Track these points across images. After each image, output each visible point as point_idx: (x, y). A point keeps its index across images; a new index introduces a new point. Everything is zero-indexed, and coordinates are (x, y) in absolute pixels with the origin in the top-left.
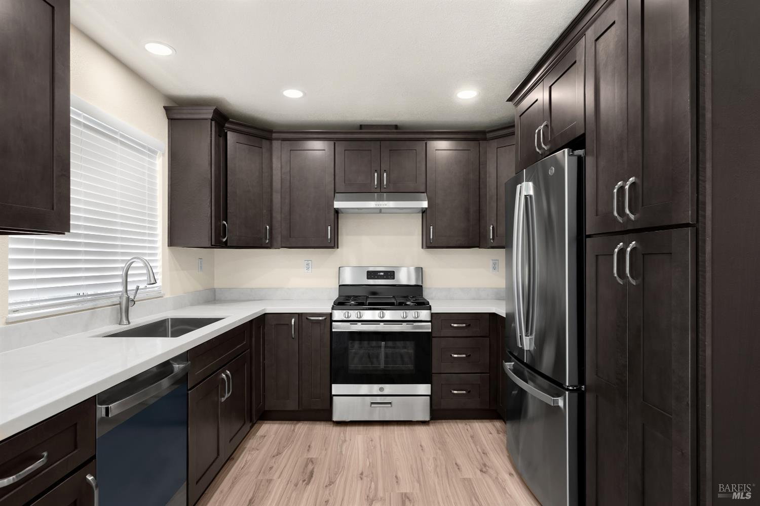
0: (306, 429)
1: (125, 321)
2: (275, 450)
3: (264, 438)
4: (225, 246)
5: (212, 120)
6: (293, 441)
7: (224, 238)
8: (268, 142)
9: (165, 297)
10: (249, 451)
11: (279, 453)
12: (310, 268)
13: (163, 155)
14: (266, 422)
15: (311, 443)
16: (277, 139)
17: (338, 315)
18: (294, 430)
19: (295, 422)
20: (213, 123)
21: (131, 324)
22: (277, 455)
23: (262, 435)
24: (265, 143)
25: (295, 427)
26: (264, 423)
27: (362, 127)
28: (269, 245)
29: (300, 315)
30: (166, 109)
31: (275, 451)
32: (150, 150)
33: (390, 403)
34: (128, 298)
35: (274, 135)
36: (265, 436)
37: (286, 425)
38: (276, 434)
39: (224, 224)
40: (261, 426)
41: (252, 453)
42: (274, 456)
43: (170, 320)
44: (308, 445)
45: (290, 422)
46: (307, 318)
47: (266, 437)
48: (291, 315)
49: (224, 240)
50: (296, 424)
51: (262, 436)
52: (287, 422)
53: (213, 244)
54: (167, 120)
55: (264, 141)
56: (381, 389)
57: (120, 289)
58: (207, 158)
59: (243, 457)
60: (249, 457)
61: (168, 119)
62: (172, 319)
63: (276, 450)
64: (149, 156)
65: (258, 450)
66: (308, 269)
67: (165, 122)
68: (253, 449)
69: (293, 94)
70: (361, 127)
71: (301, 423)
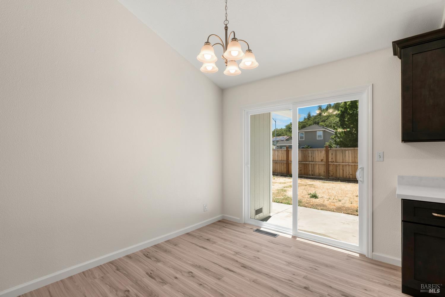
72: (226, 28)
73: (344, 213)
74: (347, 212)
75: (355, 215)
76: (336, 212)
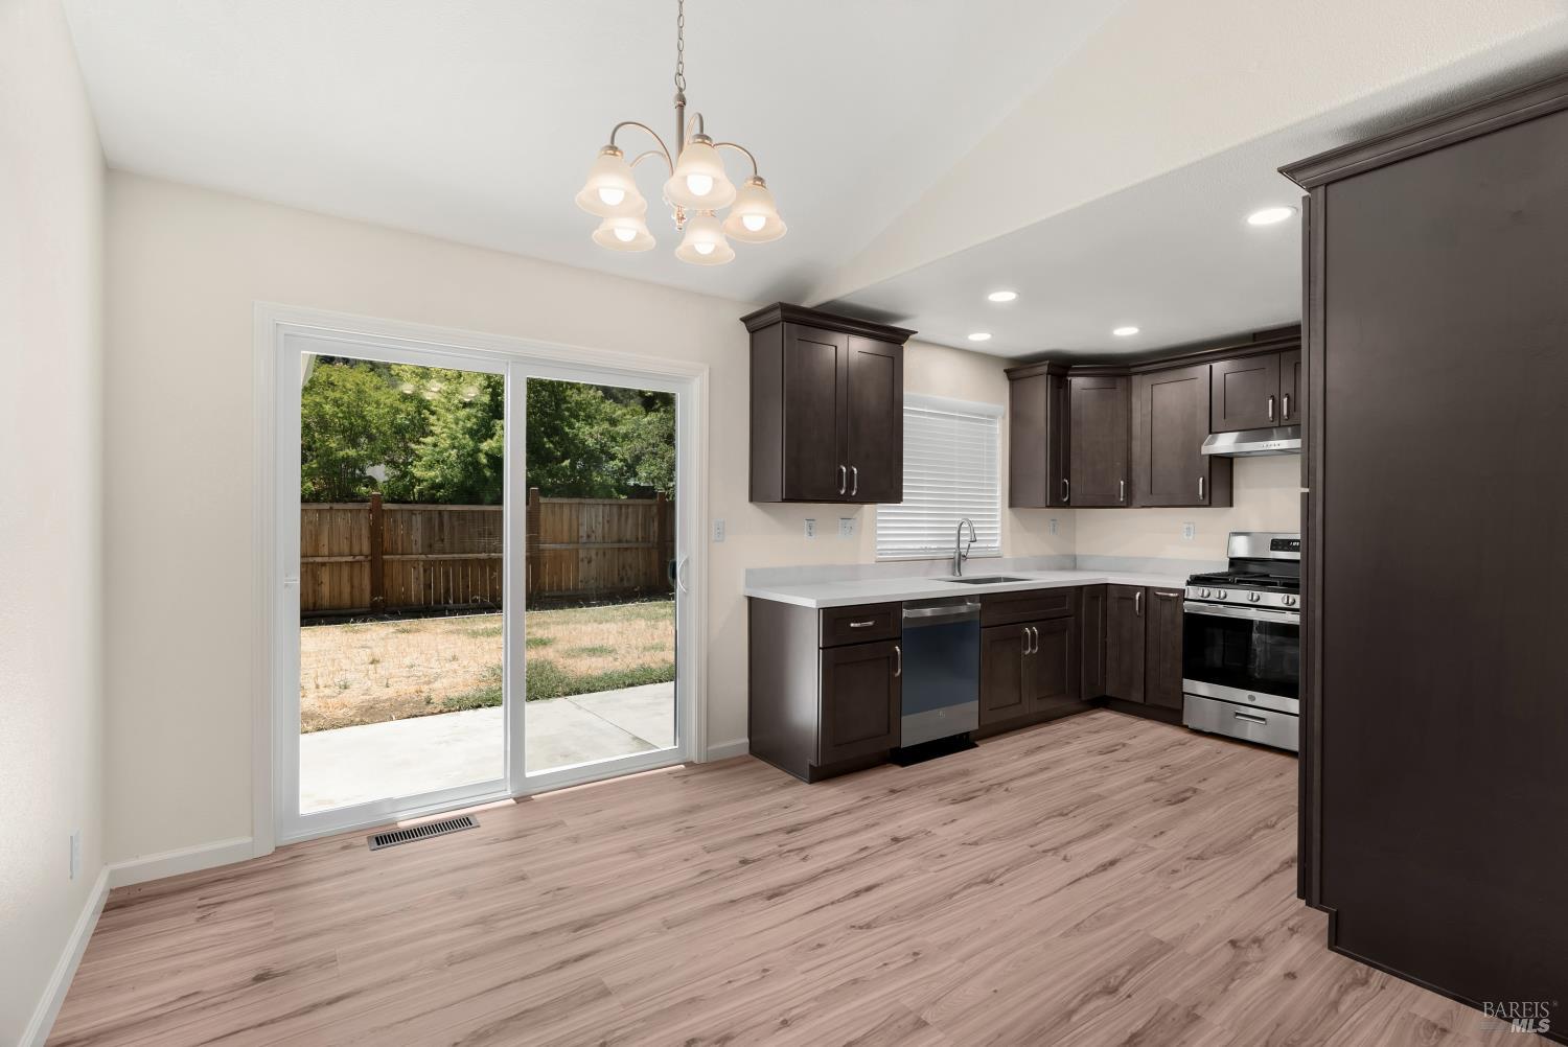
1: (958, 574)
4: (1067, 505)
5: (1047, 372)
7: (1065, 497)
8: (1124, 380)
9: (1004, 557)
12: (1192, 533)
13: (1004, 418)
16: (1136, 374)
17: (1193, 592)
20: (1049, 377)
21: (962, 576)
24: (1121, 382)
27: (1257, 336)
28: (1125, 504)
29: (1147, 589)
30: (1007, 372)
32: (989, 416)
33: (1263, 719)
34: (960, 554)
35: (1133, 370)
39: (1066, 482)
46: (1155, 594)
48: (1136, 588)
49: (1065, 500)
53: (1048, 504)
55: (1118, 380)
56: (1252, 698)
57: (955, 545)
58: (1043, 414)
61: (1009, 381)
62: (1004, 578)
64: (989, 422)
66: (1188, 534)
67: (1007, 383)
69: (1127, 331)
70: (1255, 335)
72: (682, 103)
73: (398, 718)
74: (405, 715)
75: (433, 714)
76: (372, 722)
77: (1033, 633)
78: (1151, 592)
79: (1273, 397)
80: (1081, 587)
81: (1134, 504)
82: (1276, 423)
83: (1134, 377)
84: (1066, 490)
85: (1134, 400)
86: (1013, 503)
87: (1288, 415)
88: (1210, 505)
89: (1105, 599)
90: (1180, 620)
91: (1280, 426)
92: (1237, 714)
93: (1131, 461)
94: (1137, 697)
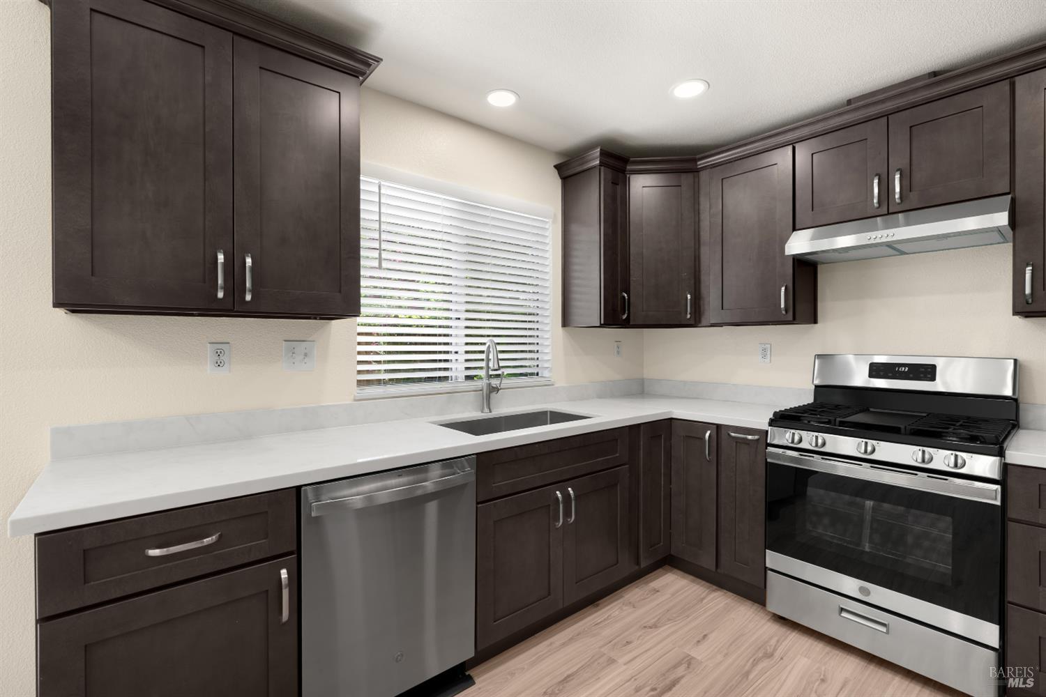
0: (721, 605)
1: (486, 410)
2: (654, 618)
3: (655, 593)
4: (626, 324)
5: (600, 165)
6: (688, 616)
7: (624, 314)
8: (690, 176)
9: (556, 386)
10: (623, 604)
11: (655, 626)
12: (769, 356)
13: (554, 222)
14: (676, 570)
15: (712, 632)
16: (704, 168)
18: (703, 599)
19: (715, 587)
20: (602, 170)
21: (493, 413)
22: (651, 627)
23: (656, 587)
24: (687, 179)
25: (707, 595)
26: (671, 571)
27: (851, 103)
28: (692, 323)
29: (718, 427)
30: (558, 167)
31: (654, 620)
33: (885, 625)
35: (701, 163)
36: (658, 591)
37: (698, 586)
38: (673, 595)
39: (624, 297)
40: (666, 574)
41: (625, 608)
42: (645, 627)
43: (549, 413)
44: (705, 633)
45: (708, 584)
46: (729, 434)
47: (658, 593)
48: (705, 425)
49: (625, 317)
50: (714, 591)
51: (655, 589)
52: (704, 582)
53: (602, 322)
54: (560, 180)
55: (684, 176)
56: (865, 591)
59: (608, 610)
60: (617, 613)
61: (561, 178)
62: (551, 412)
63: (656, 619)
65: (634, 607)
66: (764, 357)
67: (559, 182)
68: (630, 603)
69: (689, 90)
70: (849, 102)
71: (723, 593)
77: (566, 496)
78: (723, 431)
79: (879, 176)
80: (639, 425)
81: (704, 322)
82: (884, 210)
83: (701, 172)
84: (625, 305)
85: (702, 199)
86: (566, 322)
87: (901, 197)
88: (794, 321)
89: (669, 438)
90: (761, 470)
91: (889, 214)
92: (842, 610)
93: (699, 271)
94: (707, 561)
